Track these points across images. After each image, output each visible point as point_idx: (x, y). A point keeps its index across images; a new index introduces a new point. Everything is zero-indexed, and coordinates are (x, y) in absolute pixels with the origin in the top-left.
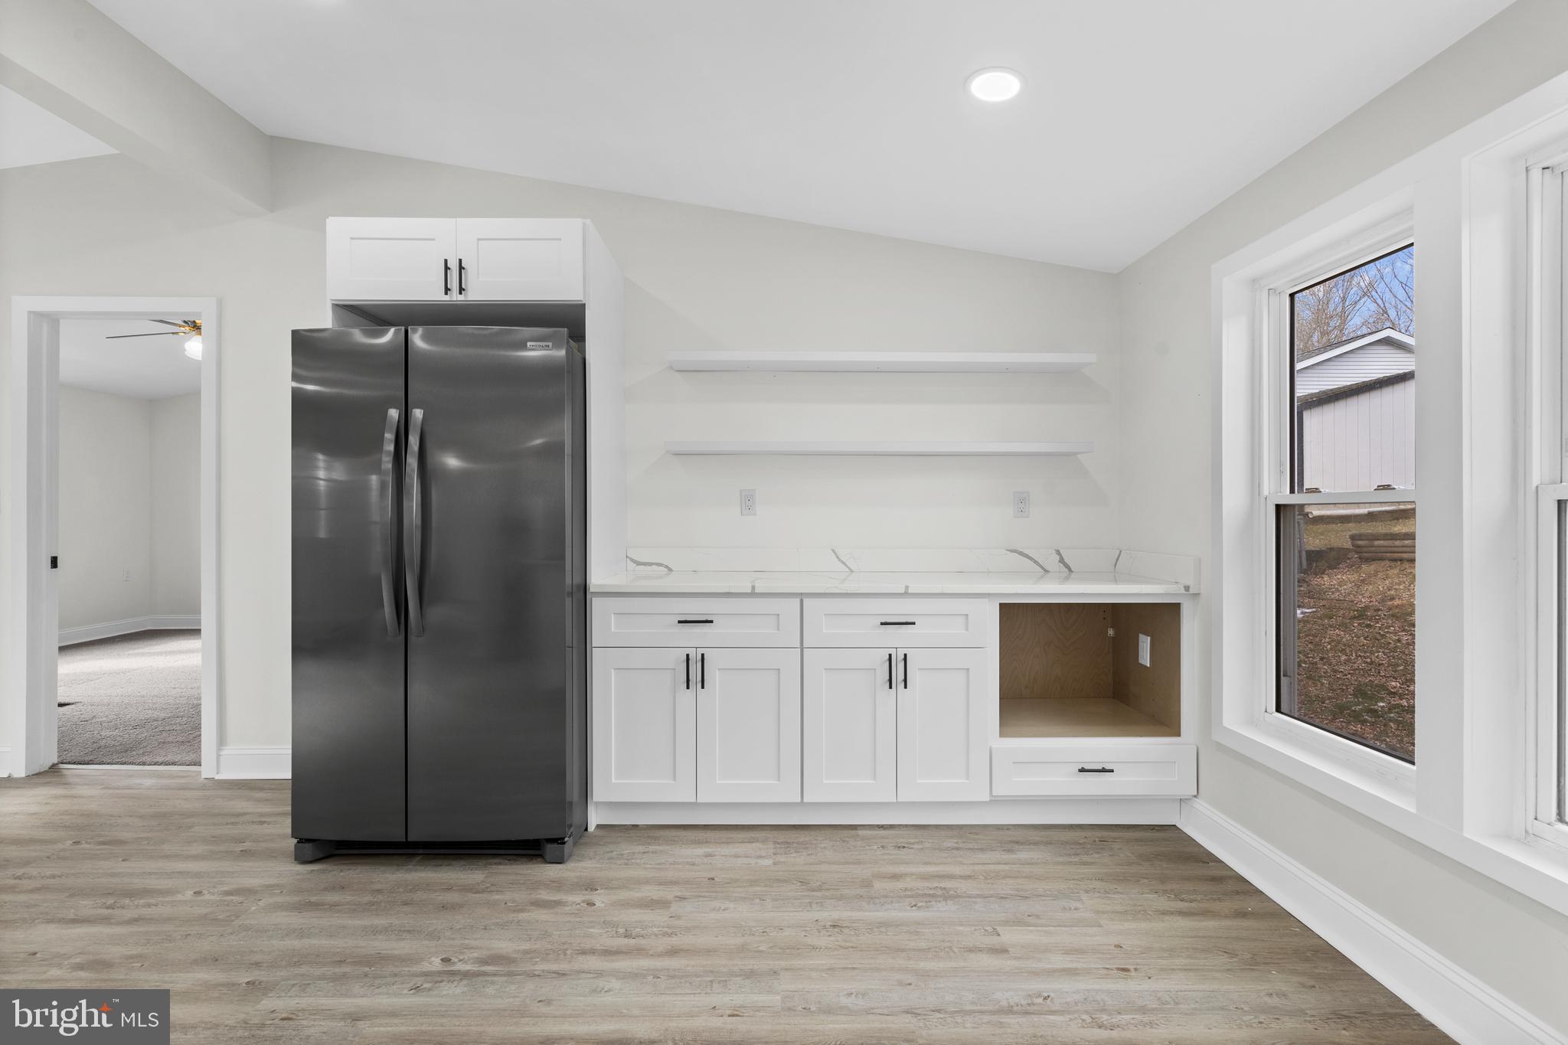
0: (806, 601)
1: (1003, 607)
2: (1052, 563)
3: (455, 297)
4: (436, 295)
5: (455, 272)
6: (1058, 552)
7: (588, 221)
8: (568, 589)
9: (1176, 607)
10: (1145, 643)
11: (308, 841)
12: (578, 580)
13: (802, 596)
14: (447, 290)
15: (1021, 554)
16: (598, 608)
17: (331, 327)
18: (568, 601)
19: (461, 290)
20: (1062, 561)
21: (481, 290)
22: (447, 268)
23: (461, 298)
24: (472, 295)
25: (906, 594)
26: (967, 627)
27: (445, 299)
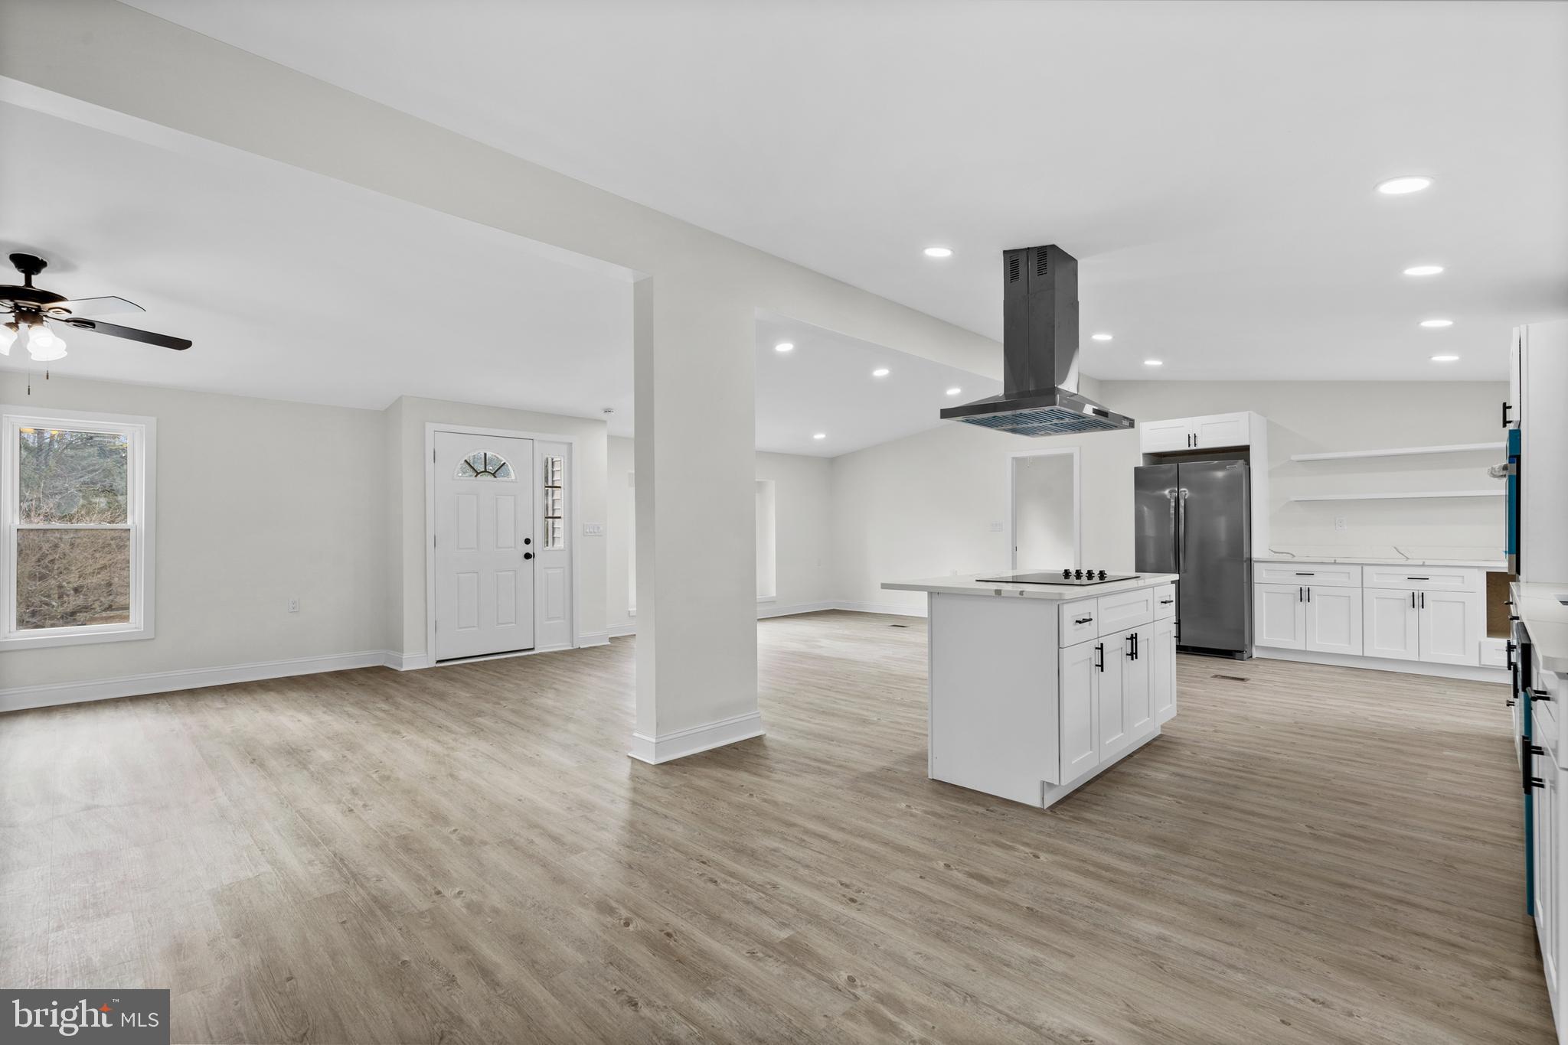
0: (1364, 567)
1: (1490, 574)
3: (1193, 447)
4: (1186, 448)
5: (1192, 438)
7: (1251, 412)
8: (1245, 559)
12: (1248, 556)
13: (1362, 565)
14: (1189, 445)
16: (1256, 567)
17: (1141, 465)
18: (1245, 564)
19: (1195, 445)
21: (1203, 444)
22: (1189, 437)
23: (1195, 448)
24: (1200, 446)
25: (1423, 565)
26: (1463, 582)
27: (1188, 448)
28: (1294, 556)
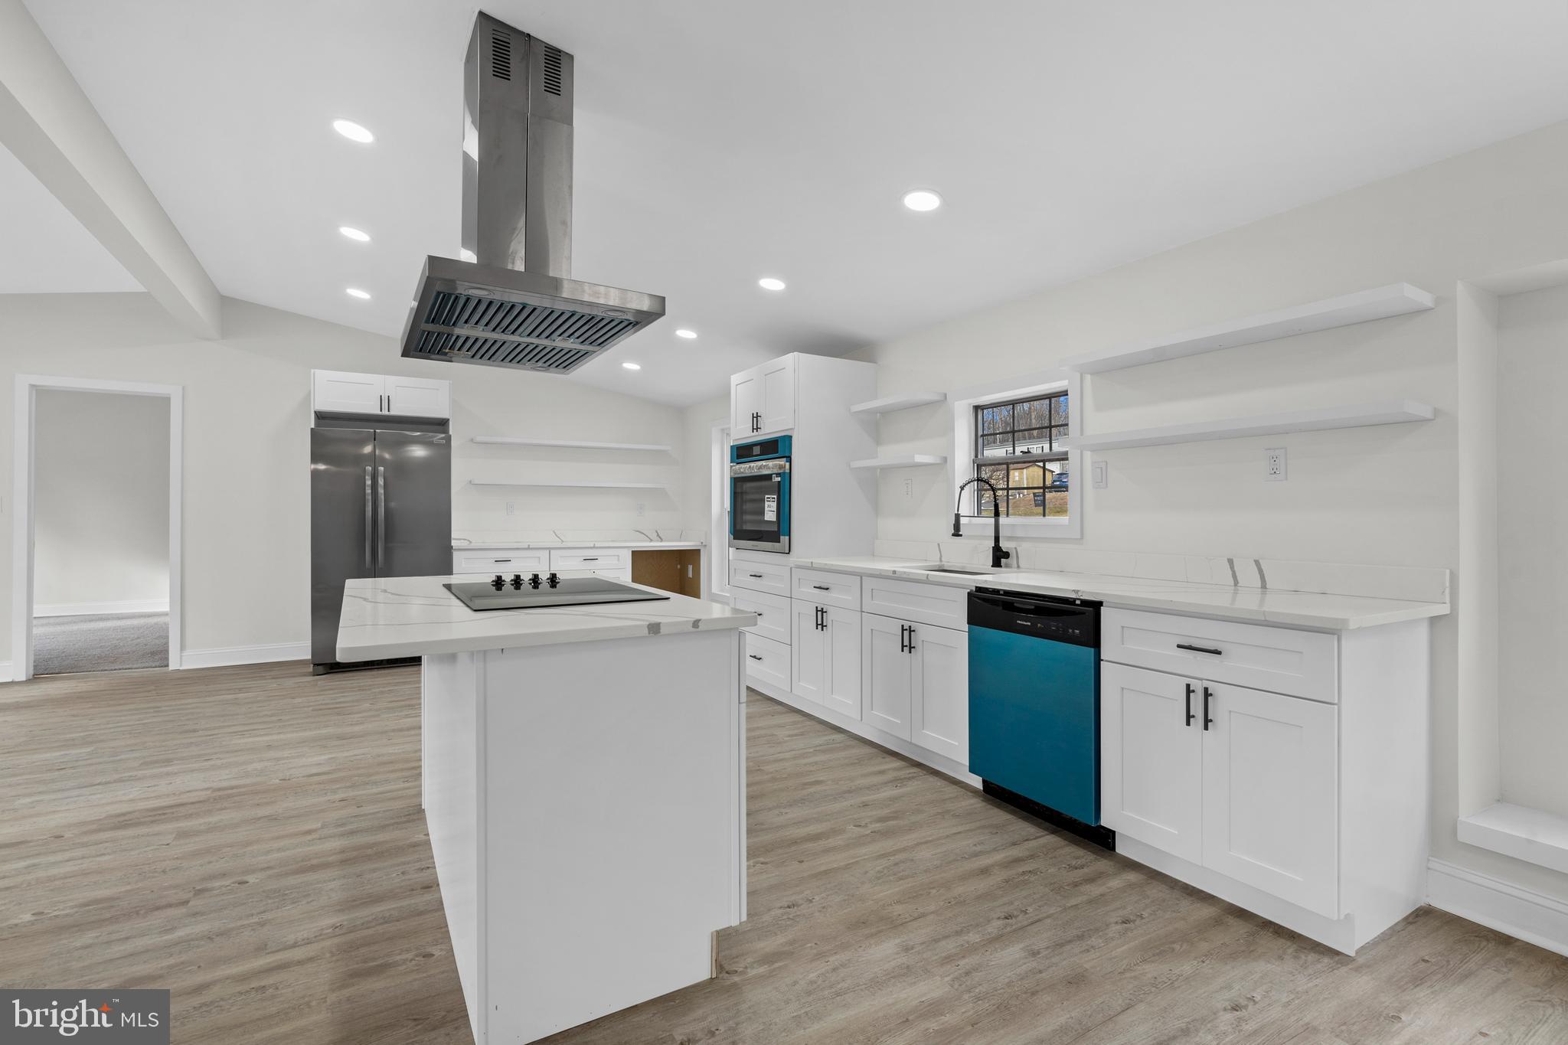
0: (552, 551)
1: (634, 553)
2: (654, 536)
3: (385, 412)
4: (377, 411)
5: (385, 401)
6: (657, 532)
7: (452, 382)
9: (698, 551)
10: (690, 568)
11: (318, 665)
13: (550, 549)
14: (382, 409)
15: (640, 532)
16: (456, 556)
19: (388, 409)
20: (658, 535)
21: (397, 410)
22: (381, 399)
23: (388, 412)
24: (394, 412)
25: (594, 547)
26: (619, 560)
27: (379, 412)
28: (471, 542)
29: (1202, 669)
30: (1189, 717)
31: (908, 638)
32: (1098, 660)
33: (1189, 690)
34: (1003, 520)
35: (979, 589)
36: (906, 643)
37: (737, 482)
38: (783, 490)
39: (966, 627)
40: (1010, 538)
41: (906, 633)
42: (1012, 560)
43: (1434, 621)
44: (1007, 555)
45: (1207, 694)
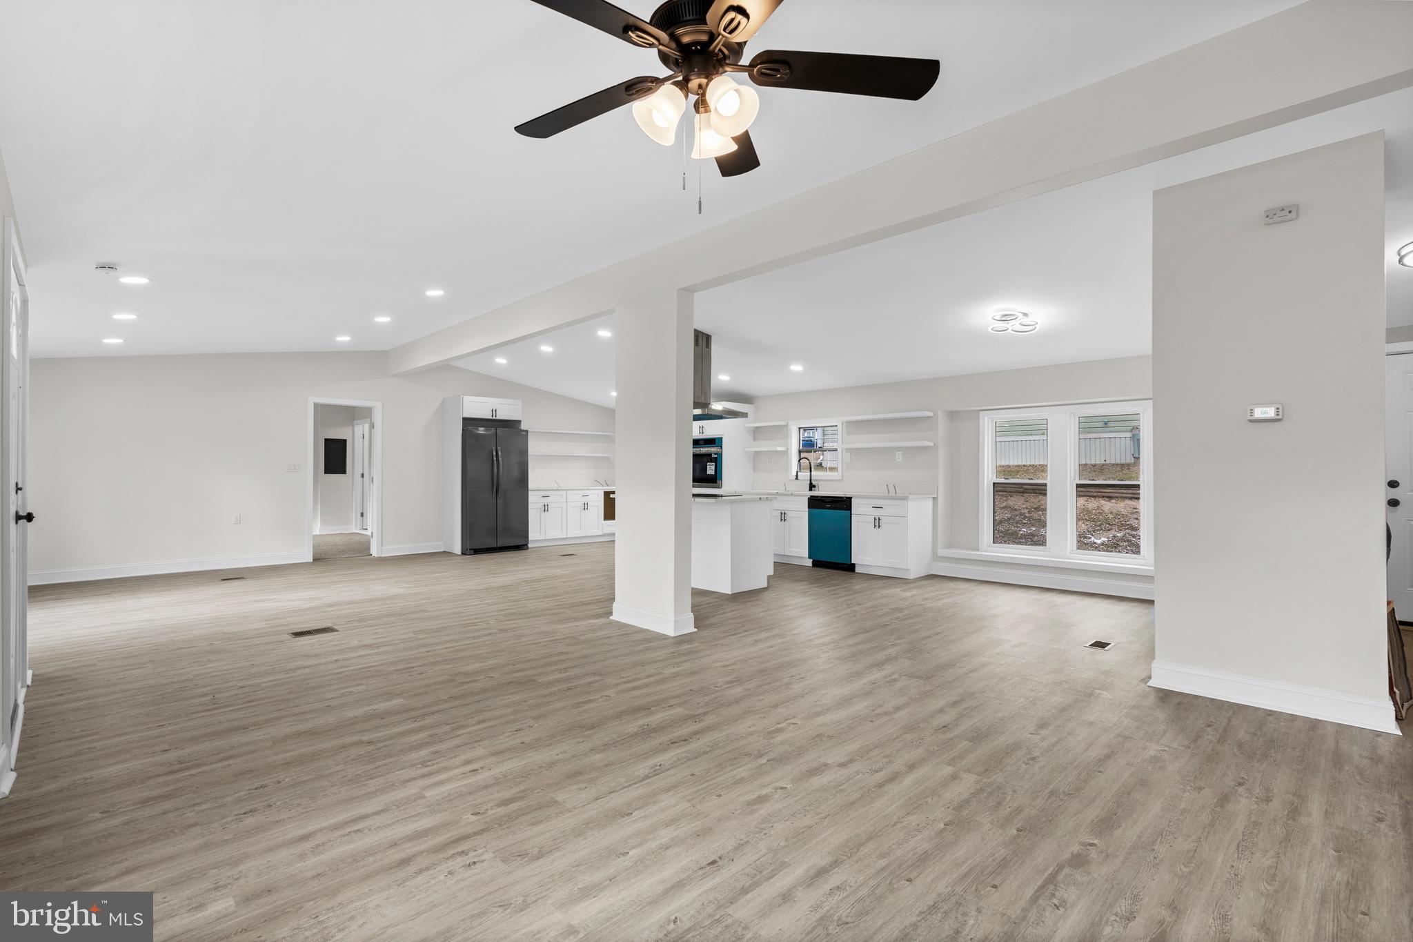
0: (568, 491)
1: (604, 492)
3: (494, 418)
5: (494, 412)
15: (597, 481)
19: (496, 416)
22: (492, 410)
26: (598, 496)
27: (491, 418)
29: (878, 513)
30: (875, 526)
31: (784, 517)
32: (851, 514)
33: (875, 519)
34: (813, 473)
35: (811, 496)
36: (783, 518)
37: (695, 456)
38: (717, 460)
39: (807, 510)
40: (816, 480)
41: (783, 515)
42: (816, 488)
43: (933, 498)
44: (814, 486)
45: (879, 519)
